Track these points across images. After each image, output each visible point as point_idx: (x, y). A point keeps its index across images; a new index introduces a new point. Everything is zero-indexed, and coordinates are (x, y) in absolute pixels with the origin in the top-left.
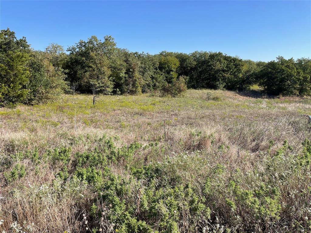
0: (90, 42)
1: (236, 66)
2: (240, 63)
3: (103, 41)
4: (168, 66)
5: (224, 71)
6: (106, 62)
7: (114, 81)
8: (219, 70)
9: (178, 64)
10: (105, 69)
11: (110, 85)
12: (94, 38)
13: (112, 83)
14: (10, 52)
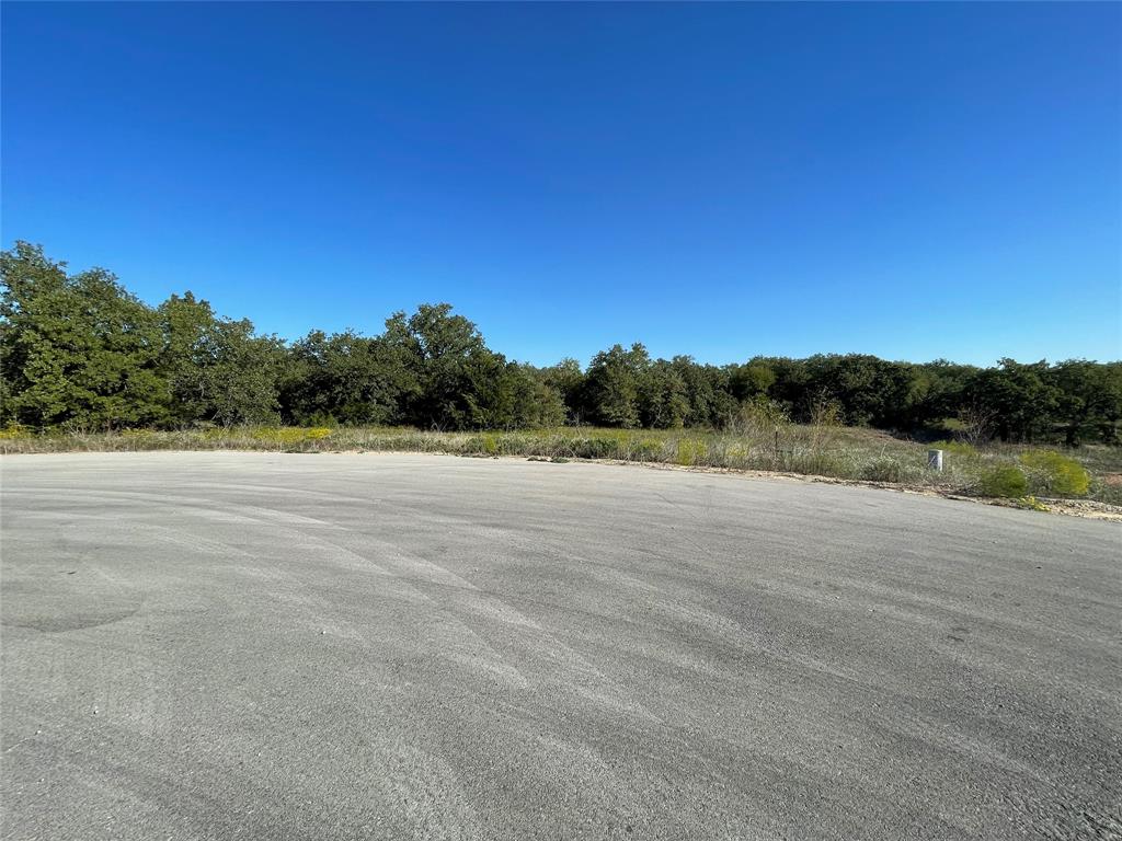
0: (612, 354)
1: (898, 381)
2: (907, 374)
3: (630, 350)
4: (752, 384)
5: (867, 391)
6: (629, 379)
7: (638, 408)
8: (856, 390)
9: (772, 379)
10: (625, 391)
11: (632, 415)
12: (618, 348)
13: (636, 411)
14: (497, 377)
